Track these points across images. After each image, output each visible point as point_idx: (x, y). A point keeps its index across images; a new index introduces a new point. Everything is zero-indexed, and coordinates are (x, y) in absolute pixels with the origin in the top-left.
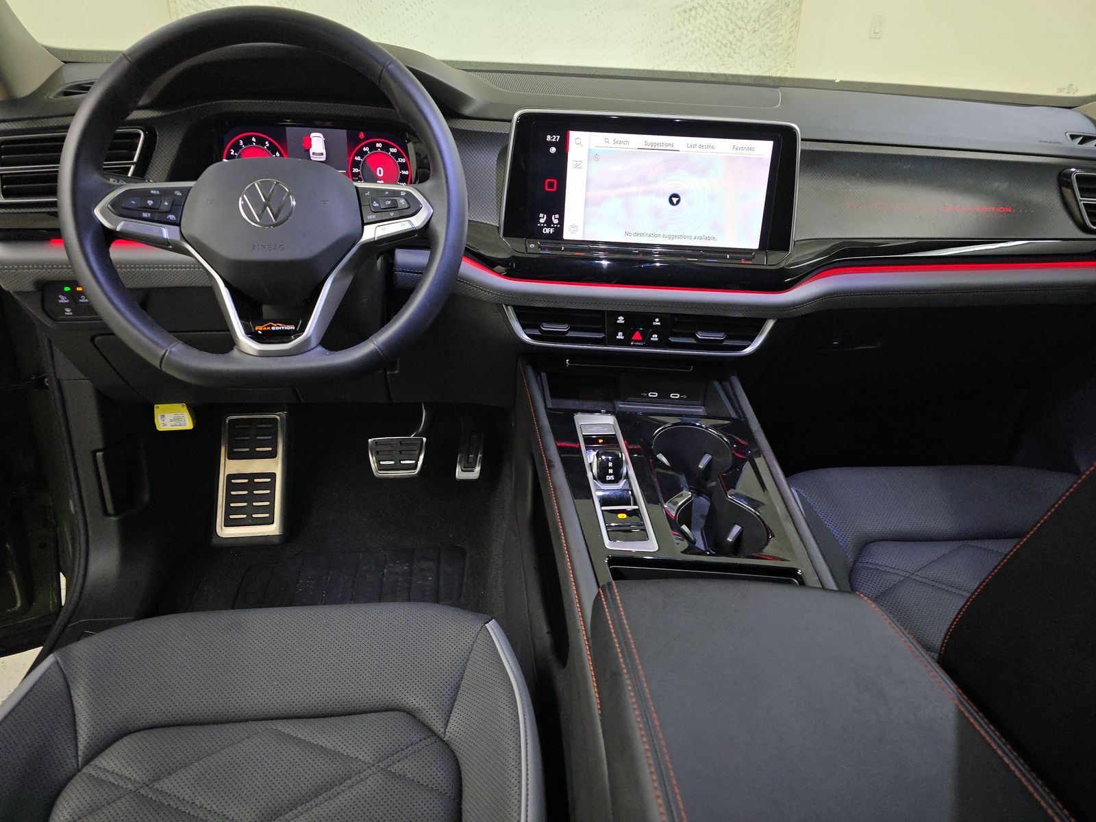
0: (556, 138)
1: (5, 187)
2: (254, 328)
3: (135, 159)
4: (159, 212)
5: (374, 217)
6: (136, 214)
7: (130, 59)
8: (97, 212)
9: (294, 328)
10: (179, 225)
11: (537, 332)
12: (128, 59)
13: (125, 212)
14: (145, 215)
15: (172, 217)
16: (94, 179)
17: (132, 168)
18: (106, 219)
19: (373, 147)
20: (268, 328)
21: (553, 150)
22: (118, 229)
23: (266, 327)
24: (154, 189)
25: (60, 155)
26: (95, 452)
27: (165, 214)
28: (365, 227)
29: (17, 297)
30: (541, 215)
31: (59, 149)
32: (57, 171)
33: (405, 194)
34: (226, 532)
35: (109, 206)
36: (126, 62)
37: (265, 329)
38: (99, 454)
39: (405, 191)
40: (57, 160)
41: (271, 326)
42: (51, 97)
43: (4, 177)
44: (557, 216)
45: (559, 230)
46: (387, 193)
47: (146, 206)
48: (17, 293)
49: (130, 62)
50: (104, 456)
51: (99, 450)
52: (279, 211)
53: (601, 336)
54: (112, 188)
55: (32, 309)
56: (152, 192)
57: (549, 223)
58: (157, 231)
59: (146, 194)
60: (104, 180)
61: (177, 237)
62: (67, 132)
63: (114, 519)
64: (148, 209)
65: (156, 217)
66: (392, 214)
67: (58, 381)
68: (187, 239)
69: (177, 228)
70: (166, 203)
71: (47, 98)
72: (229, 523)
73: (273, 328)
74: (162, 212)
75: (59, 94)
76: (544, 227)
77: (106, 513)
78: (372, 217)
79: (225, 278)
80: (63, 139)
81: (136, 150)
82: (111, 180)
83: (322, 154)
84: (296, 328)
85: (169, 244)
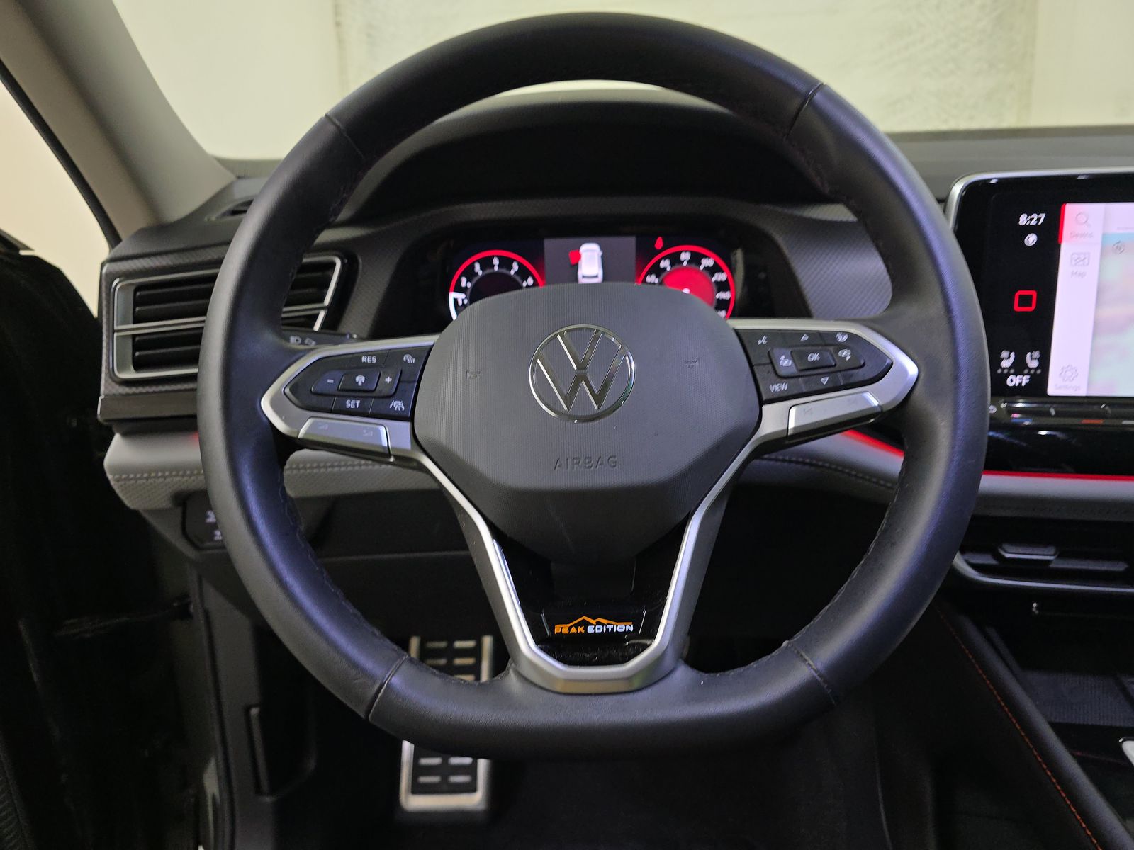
0: (1038, 218)
1: (137, 354)
2: (552, 630)
3: (327, 301)
4: (375, 397)
5: (784, 387)
6: (334, 402)
7: (337, 122)
8: (265, 404)
9: (632, 629)
10: (411, 419)
11: (988, 560)
12: (334, 124)
13: (314, 401)
14: (350, 404)
15: (398, 405)
16: (265, 341)
17: (322, 315)
18: (281, 417)
19: (675, 260)
20: (581, 629)
21: (1031, 239)
22: (302, 433)
23: (576, 626)
24: (368, 354)
25: (207, 305)
26: (247, 710)
27: (386, 401)
28: (765, 408)
29: (146, 516)
30: (1004, 354)
31: (207, 294)
32: (202, 328)
33: (845, 337)
34: (415, 803)
35: (287, 391)
36: (331, 128)
37: (574, 630)
38: (254, 711)
39: (844, 333)
40: (203, 311)
41: (586, 624)
42: (213, 218)
43: (137, 339)
44: (1036, 354)
45: (1040, 379)
46: (805, 338)
47: (352, 387)
48: (147, 511)
49: (338, 127)
50: (260, 715)
51: (255, 706)
52: (605, 386)
53: (1120, 567)
54: (295, 356)
55: (169, 532)
56: (364, 359)
57: (1019, 367)
58: (371, 434)
59: (352, 363)
60: (283, 343)
61: (405, 443)
62: (220, 267)
63: (268, 800)
64: (355, 392)
65: (371, 404)
66: (825, 380)
67: (207, 614)
68: (425, 447)
69: (407, 425)
70: (388, 380)
71: (208, 220)
72: (417, 789)
73: (590, 629)
74: (383, 397)
75: (224, 215)
76: (1009, 374)
77: (258, 790)
78: (779, 388)
79: (494, 521)
80: (213, 279)
81: (327, 286)
82: (293, 339)
83: (597, 276)
84: (636, 628)
85: (389, 455)
